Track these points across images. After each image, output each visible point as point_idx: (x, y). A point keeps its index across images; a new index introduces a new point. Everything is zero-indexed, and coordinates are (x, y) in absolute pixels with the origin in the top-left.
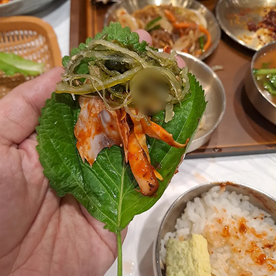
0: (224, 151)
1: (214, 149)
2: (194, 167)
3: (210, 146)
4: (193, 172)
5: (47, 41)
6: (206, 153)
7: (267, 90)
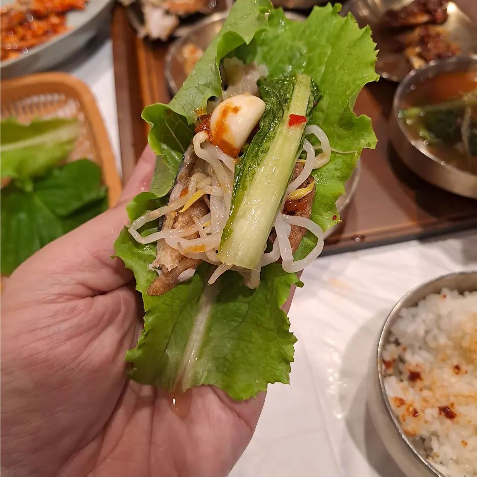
0: (368, 239)
1: (353, 238)
2: (325, 268)
3: (347, 234)
4: (325, 277)
5: (82, 108)
6: (341, 245)
7: (424, 138)
